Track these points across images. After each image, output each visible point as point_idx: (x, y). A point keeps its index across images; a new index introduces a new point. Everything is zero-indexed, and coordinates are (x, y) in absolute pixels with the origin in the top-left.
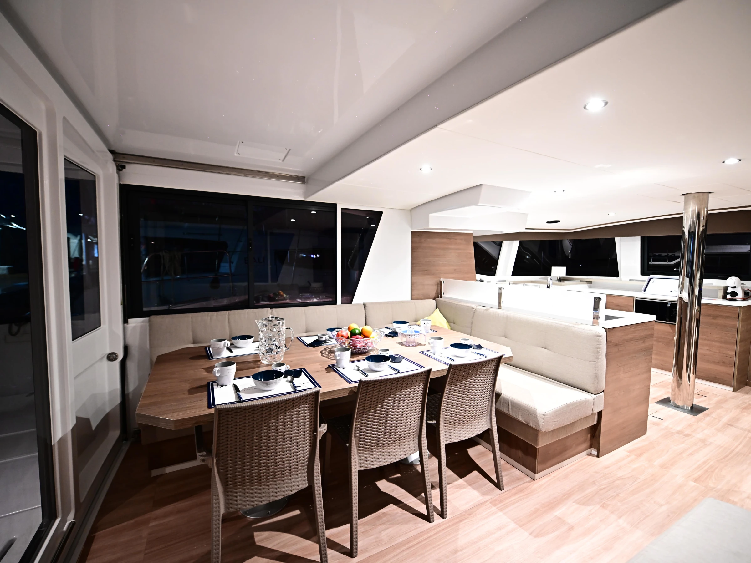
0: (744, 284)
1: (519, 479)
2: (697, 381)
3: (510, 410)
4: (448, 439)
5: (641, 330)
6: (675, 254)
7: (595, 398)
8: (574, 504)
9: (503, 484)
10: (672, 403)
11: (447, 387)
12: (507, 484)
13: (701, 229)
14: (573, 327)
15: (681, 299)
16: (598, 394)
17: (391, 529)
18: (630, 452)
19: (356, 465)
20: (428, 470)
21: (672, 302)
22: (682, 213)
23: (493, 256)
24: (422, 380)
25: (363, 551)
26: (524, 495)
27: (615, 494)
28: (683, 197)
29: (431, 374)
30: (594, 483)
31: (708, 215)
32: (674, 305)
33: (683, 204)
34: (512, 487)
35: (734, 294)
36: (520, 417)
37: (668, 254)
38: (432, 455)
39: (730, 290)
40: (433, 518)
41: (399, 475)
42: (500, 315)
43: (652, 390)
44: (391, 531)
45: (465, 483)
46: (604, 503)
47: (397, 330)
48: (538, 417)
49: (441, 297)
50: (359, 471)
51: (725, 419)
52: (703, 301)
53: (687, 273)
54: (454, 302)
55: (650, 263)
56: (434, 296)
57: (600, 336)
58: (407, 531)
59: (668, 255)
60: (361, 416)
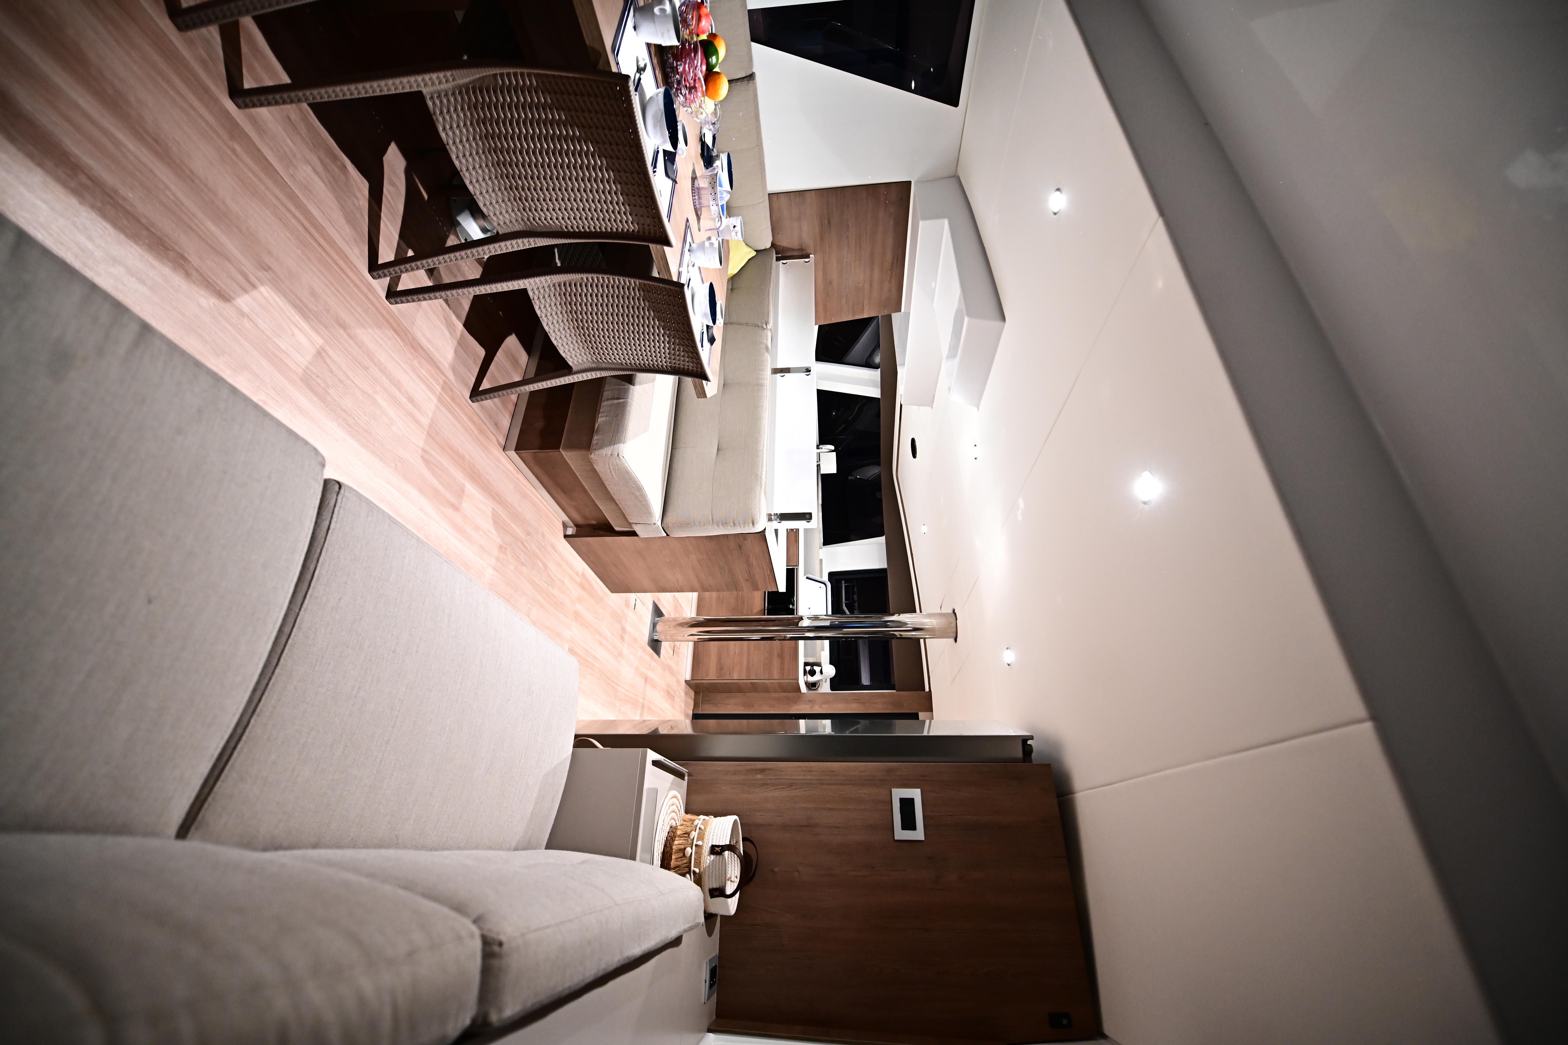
0: (826, 682)
1: (496, 425)
2: (691, 644)
3: (610, 402)
4: (536, 292)
5: (765, 576)
6: (856, 609)
7: (656, 525)
8: (491, 509)
9: (482, 400)
10: (657, 619)
11: (637, 282)
12: (482, 407)
13: (896, 633)
14: (761, 487)
15: (801, 618)
16: (663, 528)
17: (321, 184)
18: (583, 575)
19: (433, 84)
20: (456, 259)
21: (795, 610)
22: (921, 612)
23: (848, 355)
24: (644, 228)
25: (254, 121)
26: (476, 436)
27: (523, 561)
28: (951, 611)
29: (659, 247)
30: (528, 534)
31: (918, 640)
32: (792, 612)
33: (939, 611)
34: (482, 415)
35: (812, 673)
36: (604, 419)
37: (857, 603)
38: (484, 264)
39: (817, 669)
40: (380, 277)
41: (426, 196)
42: (761, 373)
43: (668, 595)
44: (320, 187)
45: (459, 334)
46: (506, 548)
47: (717, 163)
48: (612, 446)
49: (778, 259)
50: (420, 92)
51: (651, 674)
52: (801, 643)
53: (837, 623)
54: (772, 285)
55: (843, 582)
56: (779, 244)
57: (753, 524)
58: (334, 223)
59: (855, 602)
60: (545, 85)
